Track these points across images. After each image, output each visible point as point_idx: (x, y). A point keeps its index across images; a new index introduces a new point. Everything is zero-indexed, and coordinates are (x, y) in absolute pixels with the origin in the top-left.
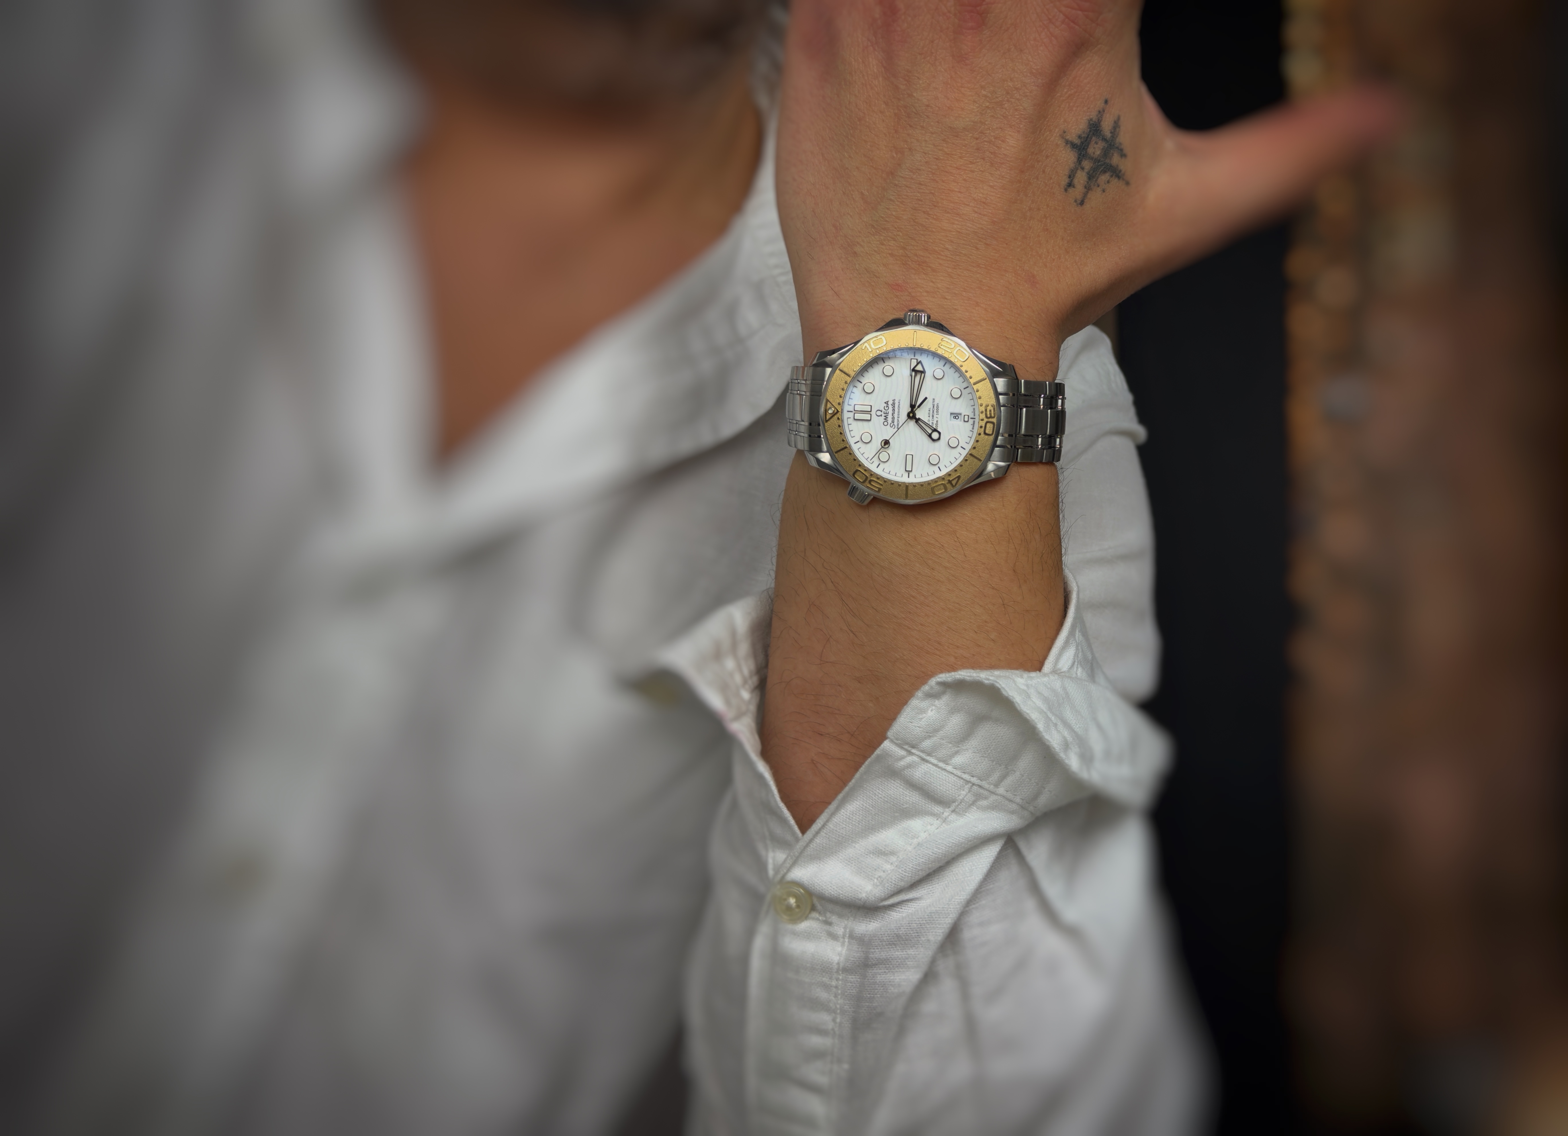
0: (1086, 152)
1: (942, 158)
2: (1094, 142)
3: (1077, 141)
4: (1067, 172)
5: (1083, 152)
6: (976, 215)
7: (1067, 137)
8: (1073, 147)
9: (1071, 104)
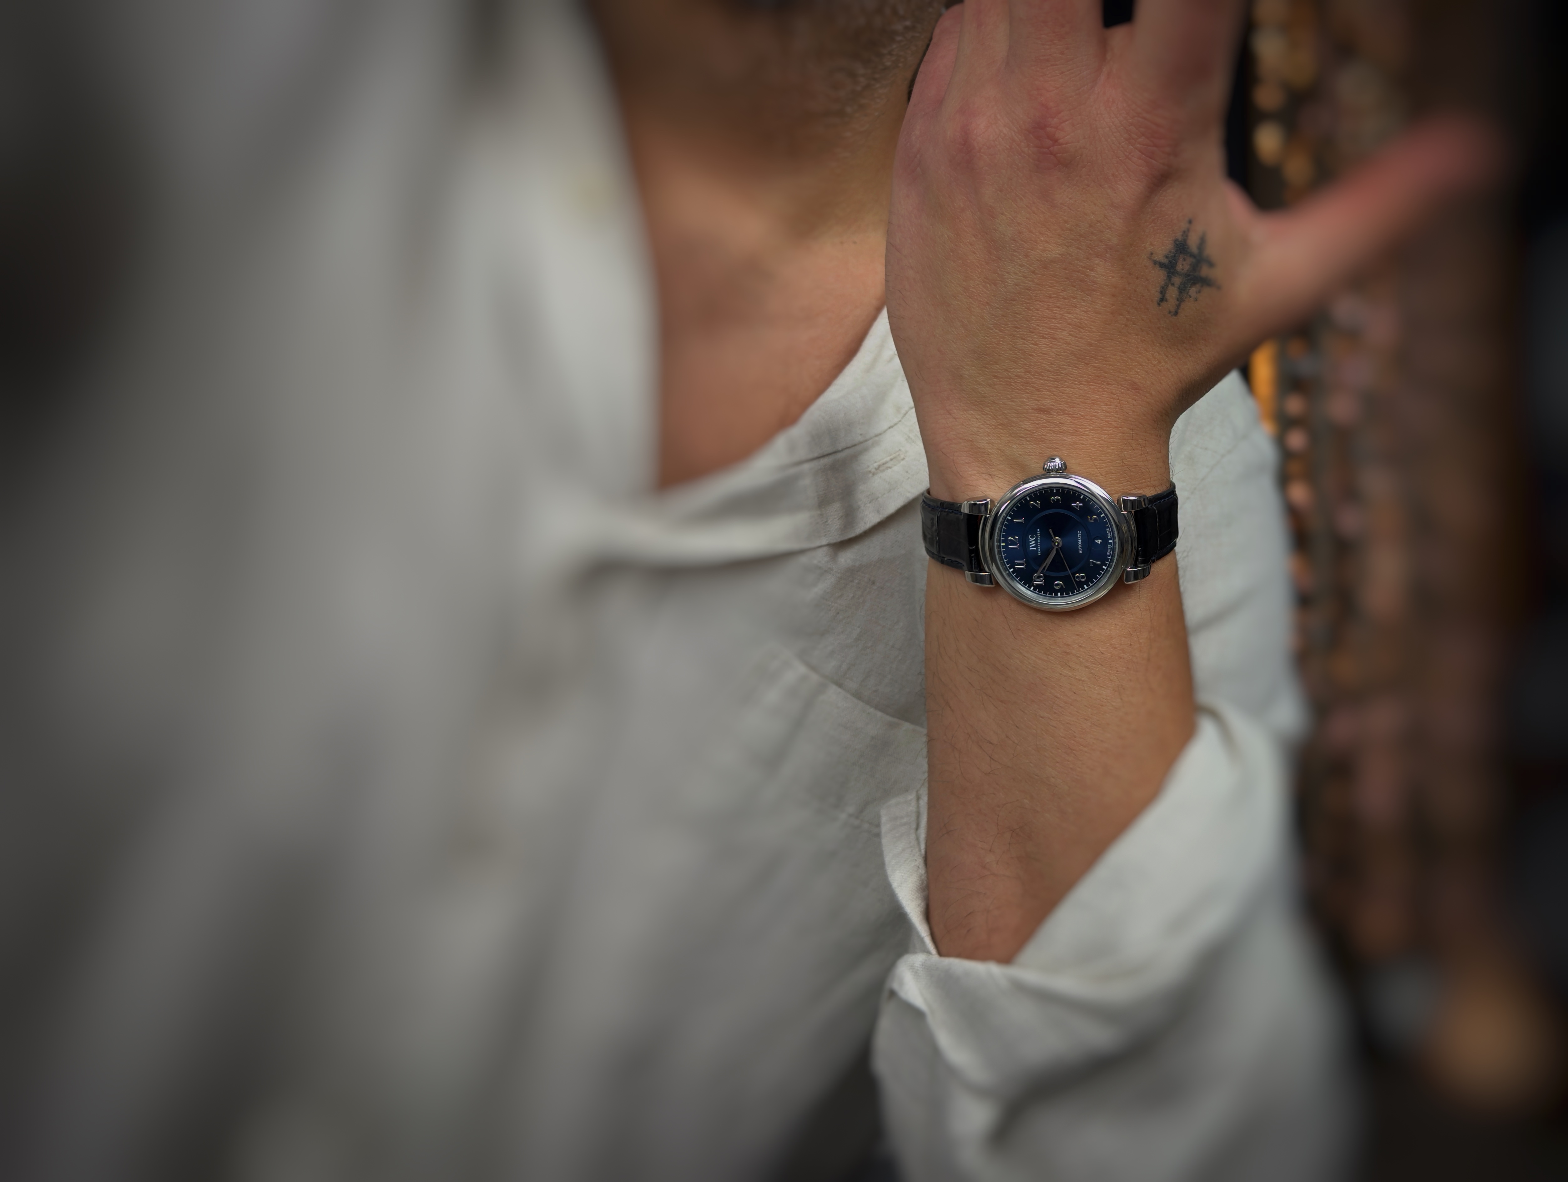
0: (1175, 270)
1: (1033, 288)
2: (1181, 260)
3: (1166, 261)
4: (1159, 289)
5: (1171, 270)
6: (1073, 338)
7: (1155, 259)
8: (1162, 267)
9: (1155, 227)
